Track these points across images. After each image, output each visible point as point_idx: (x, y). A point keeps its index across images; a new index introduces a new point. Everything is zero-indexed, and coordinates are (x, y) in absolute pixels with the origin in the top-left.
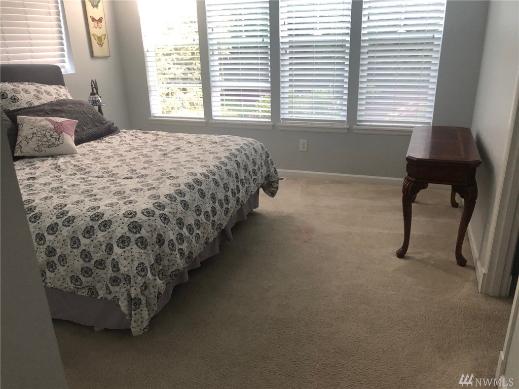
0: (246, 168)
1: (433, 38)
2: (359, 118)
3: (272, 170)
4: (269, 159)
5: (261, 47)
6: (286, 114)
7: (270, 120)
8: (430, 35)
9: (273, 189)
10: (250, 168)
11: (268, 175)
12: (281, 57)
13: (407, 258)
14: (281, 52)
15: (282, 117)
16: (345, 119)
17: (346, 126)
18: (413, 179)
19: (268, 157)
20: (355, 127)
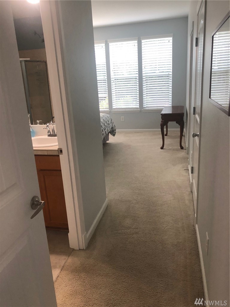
0: (106, 122)
1: (169, 74)
2: (144, 106)
3: (114, 126)
4: (112, 121)
5: (103, 80)
6: (115, 106)
7: (108, 110)
8: (168, 73)
9: (114, 133)
10: (107, 122)
11: (112, 127)
12: (112, 84)
13: (164, 149)
14: (112, 82)
15: (113, 108)
16: (138, 107)
17: (139, 110)
18: (163, 121)
19: (112, 120)
20: (142, 110)
